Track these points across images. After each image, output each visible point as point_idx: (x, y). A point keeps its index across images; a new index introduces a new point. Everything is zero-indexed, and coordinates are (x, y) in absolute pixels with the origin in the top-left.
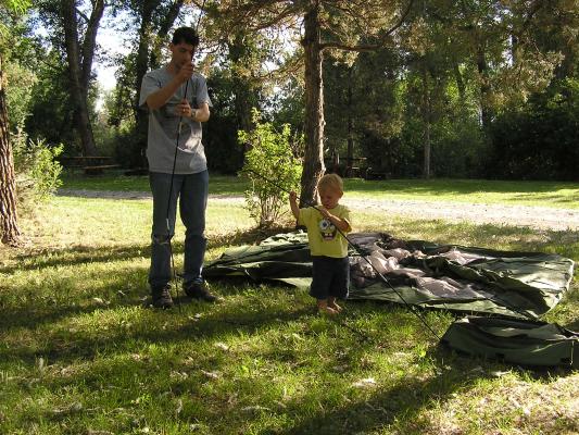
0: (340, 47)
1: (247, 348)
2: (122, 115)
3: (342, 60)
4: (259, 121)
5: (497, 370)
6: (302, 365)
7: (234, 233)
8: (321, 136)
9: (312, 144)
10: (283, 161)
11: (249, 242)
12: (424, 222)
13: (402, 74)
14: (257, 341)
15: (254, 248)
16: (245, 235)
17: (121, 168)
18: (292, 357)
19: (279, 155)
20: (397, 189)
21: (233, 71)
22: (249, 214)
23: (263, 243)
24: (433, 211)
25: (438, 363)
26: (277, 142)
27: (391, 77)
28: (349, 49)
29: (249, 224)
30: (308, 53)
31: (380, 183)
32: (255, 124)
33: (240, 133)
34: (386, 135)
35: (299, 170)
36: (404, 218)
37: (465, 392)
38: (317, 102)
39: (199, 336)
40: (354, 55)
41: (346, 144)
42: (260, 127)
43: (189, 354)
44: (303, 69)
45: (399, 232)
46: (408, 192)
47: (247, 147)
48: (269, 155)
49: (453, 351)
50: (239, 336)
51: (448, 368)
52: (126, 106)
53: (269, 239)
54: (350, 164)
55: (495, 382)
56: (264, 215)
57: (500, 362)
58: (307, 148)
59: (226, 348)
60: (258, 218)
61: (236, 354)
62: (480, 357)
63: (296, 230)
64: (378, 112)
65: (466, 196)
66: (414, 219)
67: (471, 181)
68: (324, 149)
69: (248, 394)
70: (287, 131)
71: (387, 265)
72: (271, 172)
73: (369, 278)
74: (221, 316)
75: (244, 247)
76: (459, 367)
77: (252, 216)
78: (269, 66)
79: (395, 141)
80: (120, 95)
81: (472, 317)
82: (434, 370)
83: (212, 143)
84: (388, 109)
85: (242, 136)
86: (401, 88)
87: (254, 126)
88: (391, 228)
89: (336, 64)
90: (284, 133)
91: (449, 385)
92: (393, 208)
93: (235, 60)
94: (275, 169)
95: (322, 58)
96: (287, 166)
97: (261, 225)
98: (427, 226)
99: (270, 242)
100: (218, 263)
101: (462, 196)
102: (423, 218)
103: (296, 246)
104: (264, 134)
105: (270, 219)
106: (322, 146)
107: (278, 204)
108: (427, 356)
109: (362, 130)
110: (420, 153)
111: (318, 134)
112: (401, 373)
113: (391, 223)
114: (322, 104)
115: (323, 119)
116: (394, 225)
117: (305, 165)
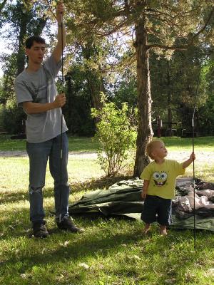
0: (161, 47)
1: (101, 267)
2: (8, 96)
3: (162, 56)
4: (105, 101)
6: (142, 279)
7: (90, 181)
8: (150, 110)
9: (143, 115)
10: (123, 129)
11: (101, 188)
13: (205, 61)
14: (109, 262)
15: (104, 192)
16: (98, 182)
17: (8, 134)
21: (86, 66)
22: (100, 167)
23: (110, 188)
26: (119, 115)
27: (198, 64)
28: (168, 48)
29: (99, 174)
30: (138, 52)
32: (103, 103)
33: (92, 110)
35: (135, 135)
36: (211, 166)
38: (146, 87)
39: (68, 259)
40: (171, 52)
42: (106, 105)
43: (61, 273)
44: (135, 63)
45: (208, 176)
47: (98, 120)
48: (113, 125)
52: (10, 90)
53: (115, 185)
54: (170, 127)
56: (111, 167)
58: (140, 119)
59: (87, 267)
60: (107, 170)
61: (94, 271)
63: (133, 178)
64: (188, 89)
68: (152, 119)
70: (125, 107)
71: (200, 202)
72: (115, 137)
73: (187, 212)
74: (83, 242)
75: (98, 191)
77: (103, 168)
78: (111, 60)
80: (6, 82)
83: (72, 114)
84: (196, 86)
85: (94, 113)
86: (205, 70)
87: (102, 105)
88: (201, 174)
89: (158, 58)
90: (123, 109)
92: (202, 158)
93: (87, 57)
94: (118, 135)
95: (148, 55)
96: (126, 132)
97: (109, 175)
99: (116, 187)
100: (80, 203)
103: (135, 190)
104: (109, 110)
105: (115, 170)
106: (150, 117)
107: (121, 159)
111: (147, 110)
113: (202, 170)
114: (149, 87)
115: (150, 99)
116: (204, 171)
117: (139, 131)
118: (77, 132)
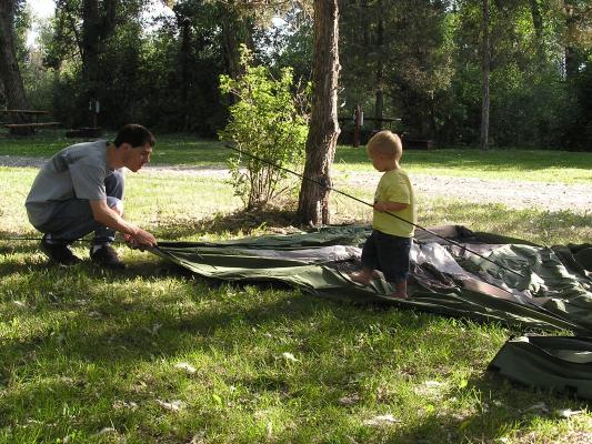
1: (220, 371)
2: (64, 52)
4: (249, 62)
5: (566, 407)
7: (213, 217)
8: (335, 84)
9: (321, 95)
10: (283, 119)
12: (476, 206)
14: (235, 362)
16: (228, 219)
17: (61, 127)
18: (283, 384)
19: (276, 111)
20: (442, 162)
22: (233, 191)
24: (491, 192)
25: (484, 397)
26: (274, 92)
29: (233, 205)
31: (419, 153)
32: (243, 67)
33: (223, 78)
34: (428, 87)
35: (304, 131)
36: (449, 201)
37: (518, 435)
39: (157, 354)
41: (374, 100)
42: (251, 70)
43: (142, 379)
45: (442, 219)
46: (456, 165)
47: (233, 98)
48: (262, 110)
49: (506, 382)
50: (211, 354)
51: (498, 403)
52: (70, 42)
55: (562, 423)
56: (255, 192)
57: (571, 397)
58: (315, 101)
59: (192, 369)
60: (246, 197)
62: (543, 390)
64: (418, 55)
65: (538, 173)
66: (462, 202)
67: (546, 153)
68: (339, 103)
69: (219, 432)
72: (264, 133)
76: (513, 401)
77: (238, 193)
79: (441, 95)
80: (60, 25)
81: (535, 334)
82: (478, 406)
83: (189, 93)
84: (433, 51)
85: (226, 84)
87: (242, 70)
90: (284, 80)
91: (497, 427)
92: (435, 187)
96: (287, 126)
97: (250, 207)
98: (480, 211)
101: (532, 172)
102: (475, 201)
104: (255, 82)
105: (263, 198)
106: (335, 99)
107: (274, 177)
108: (468, 387)
109: (395, 79)
110: (476, 112)
111: (331, 83)
112: (430, 408)
113: (430, 207)
114: (336, 40)
115: (337, 62)
116: (434, 209)
117: (312, 125)
118: (197, 129)
